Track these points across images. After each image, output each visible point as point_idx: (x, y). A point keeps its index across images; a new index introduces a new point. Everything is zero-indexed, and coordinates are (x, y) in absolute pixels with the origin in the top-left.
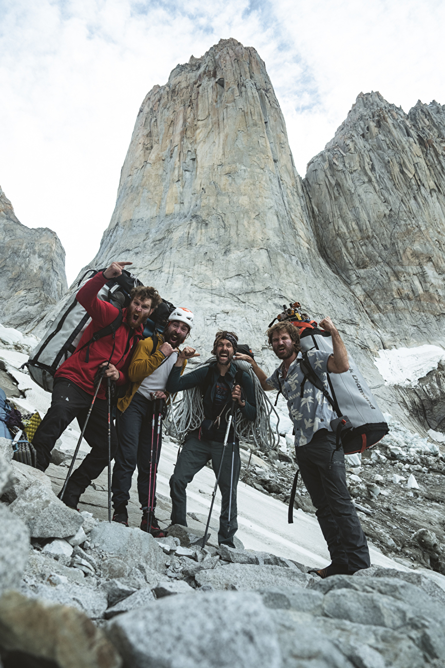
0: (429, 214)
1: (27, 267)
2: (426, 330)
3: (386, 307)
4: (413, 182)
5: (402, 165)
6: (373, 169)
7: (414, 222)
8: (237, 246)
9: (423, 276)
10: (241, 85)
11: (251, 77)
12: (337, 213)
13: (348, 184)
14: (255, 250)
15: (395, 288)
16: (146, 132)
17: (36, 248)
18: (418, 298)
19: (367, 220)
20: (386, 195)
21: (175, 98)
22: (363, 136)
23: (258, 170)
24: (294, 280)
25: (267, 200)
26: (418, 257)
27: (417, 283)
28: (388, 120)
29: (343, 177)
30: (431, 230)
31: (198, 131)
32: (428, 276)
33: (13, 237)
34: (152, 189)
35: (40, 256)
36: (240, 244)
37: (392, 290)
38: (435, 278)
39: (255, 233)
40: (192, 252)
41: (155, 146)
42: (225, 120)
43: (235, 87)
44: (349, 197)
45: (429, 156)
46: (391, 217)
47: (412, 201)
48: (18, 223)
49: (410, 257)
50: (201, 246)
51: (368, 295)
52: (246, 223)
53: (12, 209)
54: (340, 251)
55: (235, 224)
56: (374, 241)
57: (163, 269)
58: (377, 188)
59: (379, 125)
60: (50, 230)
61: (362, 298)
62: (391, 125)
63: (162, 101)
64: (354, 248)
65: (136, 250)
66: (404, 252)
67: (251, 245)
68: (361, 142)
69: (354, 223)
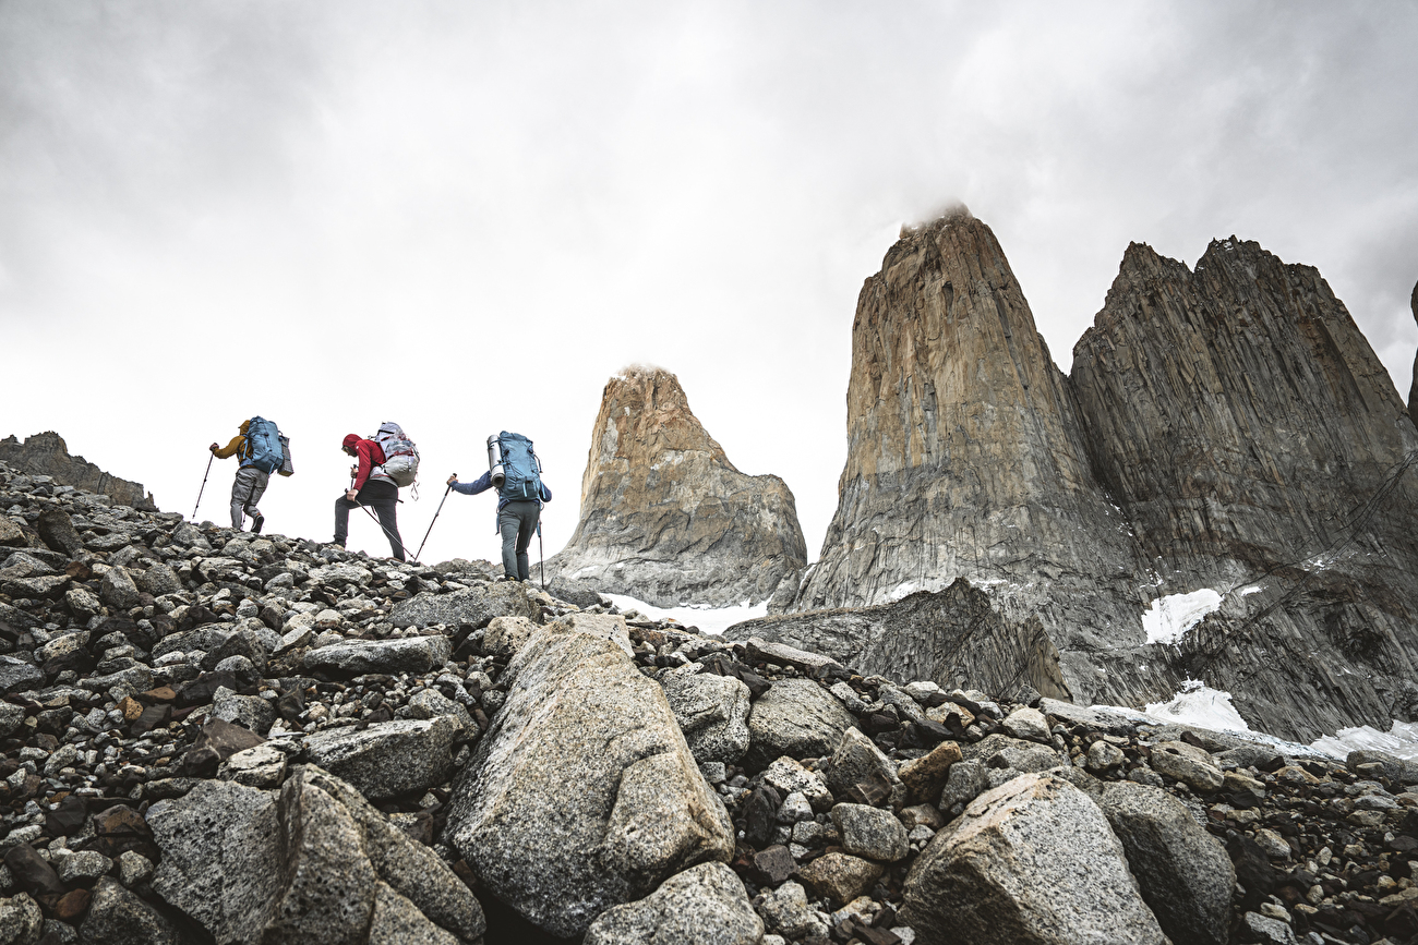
0: (1214, 429)
1: (759, 525)
2: (1204, 575)
3: (1165, 550)
4: (1193, 389)
5: (1180, 364)
6: (1148, 367)
7: (1195, 441)
8: (996, 506)
9: (1205, 512)
10: (973, 293)
11: (983, 275)
12: (1111, 429)
13: (1121, 390)
14: (1015, 508)
15: (1174, 527)
16: (870, 357)
17: (765, 501)
18: (1197, 537)
19: (1144, 438)
20: (1165, 405)
21: (895, 303)
22: (1135, 316)
23: (1007, 408)
24: (1059, 539)
25: (1021, 446)
26: (1199, 487)
27: (1198, 519)
28: (1163, 296)
29: (1113, 381)
30: (1216, 451)
31: (931, 356)
32: (1210, 510)
33: (735, 490)
34: (892, 434)
35: (771, 511)
36: (999, 503)
37: (1172, 530)
38: (1218, 511)
39: (1013, 487)
40: (951, 516)
41: (885, 375)
42: (962, 344)
43: (966, 296)
44: (1121, 408)
45: (1220, 336)
46: (1171, 436)
47: (1194, 414)
48: (736, 471)
49: (1190, 488)
50: (959, 508)
51: (1149, 534)
52: (1001, 477)
53: (724, 454)
54: (1118, 477)
55: (990, 479)
56: (1153, 466)
57: (925, 538)
58: (1154, 395)
59: (1153, 303)
60: (775, 477)
61: (1142, 539)
62: (1166, 305)
63: (881, 312)
64: (1132, 474)
65: (891, 513)
66: (1185, 481)
67: (1010, 503)
68: (1131, 327)
69: (1130, 442)
